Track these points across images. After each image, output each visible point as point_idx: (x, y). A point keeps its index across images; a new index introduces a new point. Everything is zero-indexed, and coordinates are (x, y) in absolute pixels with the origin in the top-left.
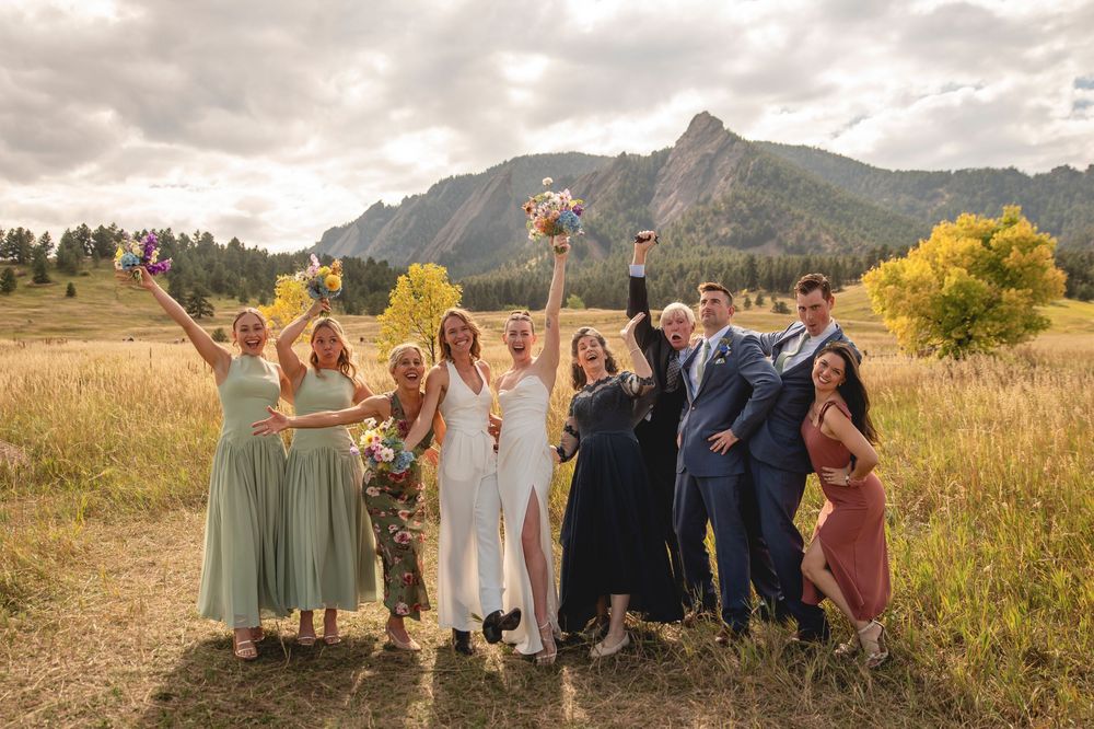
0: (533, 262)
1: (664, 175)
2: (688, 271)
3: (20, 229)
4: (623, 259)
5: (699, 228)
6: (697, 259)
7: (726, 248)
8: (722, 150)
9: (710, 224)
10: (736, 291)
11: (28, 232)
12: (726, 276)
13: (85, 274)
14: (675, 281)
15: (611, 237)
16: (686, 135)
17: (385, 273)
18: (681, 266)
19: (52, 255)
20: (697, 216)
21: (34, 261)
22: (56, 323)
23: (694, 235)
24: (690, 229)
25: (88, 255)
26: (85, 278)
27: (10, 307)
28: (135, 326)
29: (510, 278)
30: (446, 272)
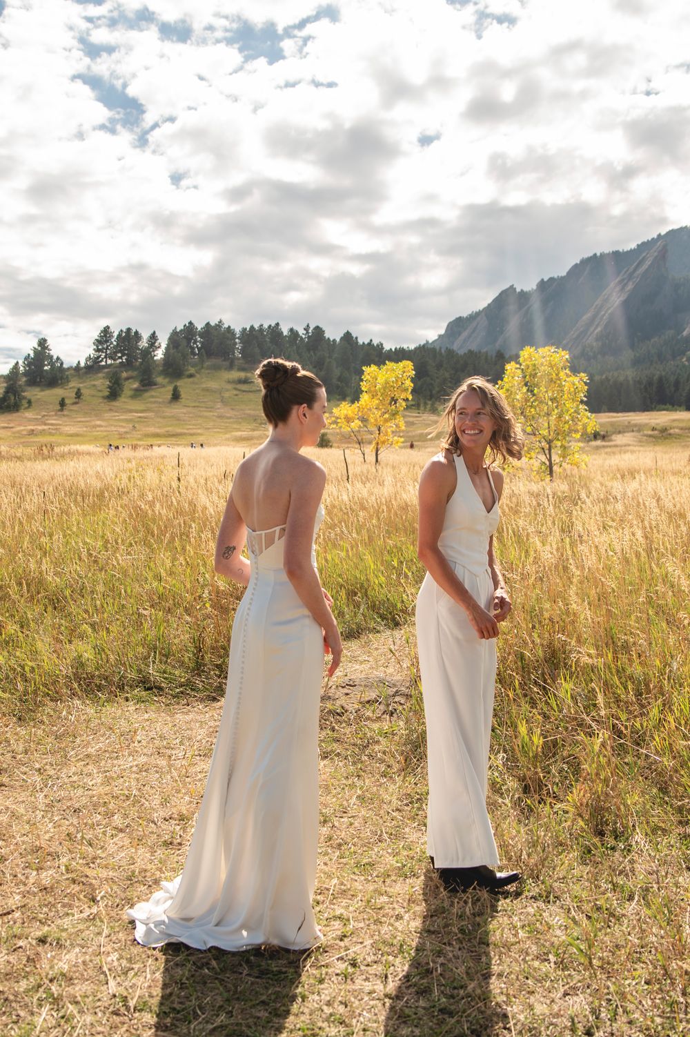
3: (129, 330)
11: (136, 333)
13: (191, 376)
19: (159, 355)
21: (141, 364)
22: (159, 427)
25: (194, 354)
26: (191, 380)
27: (116, 412)
28: (239, 430)
29: (663, 373)
30: (567, 357)
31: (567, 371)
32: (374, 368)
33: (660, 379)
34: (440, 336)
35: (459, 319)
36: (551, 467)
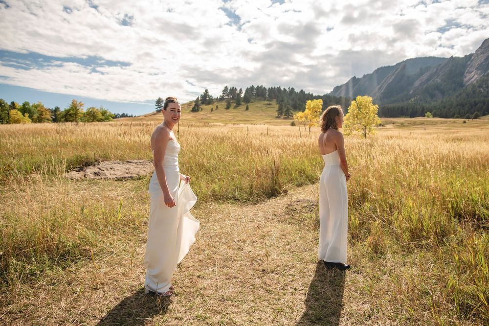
0: (413, 100)
1: (470, 64)
2: (478, 103)
3: (233, 87)
4: (450, 98)
5: (484, 86)
6: (483, 98)
11: (236, 88)
13: (252, 102)
14: (472, 107)
15: (445, 90)
16: (480, 48)
18: (475, 102)
19: (243, 95)
20: (483, 81)
21: (237, 98)
22: (242, 118)
23: (481, 89)
24: (480, 87)
25: (253, 95)
27: (229, 113)
28: (266, 120)
29: (403, 105)
30: (372, 99)
31: (372, 104)
32: (310, 101)
33: (402, 107)
34: (331, 92)
35: (338, 87)
36: (365, 135)
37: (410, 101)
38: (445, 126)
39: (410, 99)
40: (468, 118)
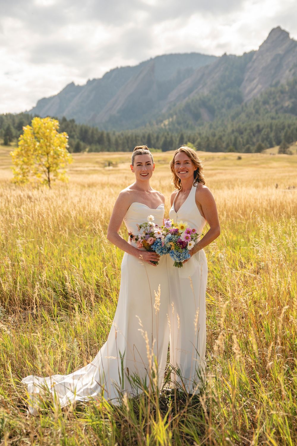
0: (166, 122)
1: (251, 68)
2: (263, 129)
4: (223, 121)
5: (271, 102)
6: (269, 121)
7: (287, 115)
8: (288, 52)
9: (278, 100)
10: (292, 141)
12: (287, 132)
14: (254, 135)
15: (216, 107)
16: (265, 42)
17: (72, 127)
18: (258, 126)
20: (270, 94)
23: (267, 106)
24: (265, 102)
29: (151, 132)
30: (58, 124)
31: (56, 131)
33: (149, 136)
34: (34, 108)
35: (44, 99)
36: (49, 181)
37: (162, 125)
38: (211, 165)
39: (161, 121)
40: (248, 151)
